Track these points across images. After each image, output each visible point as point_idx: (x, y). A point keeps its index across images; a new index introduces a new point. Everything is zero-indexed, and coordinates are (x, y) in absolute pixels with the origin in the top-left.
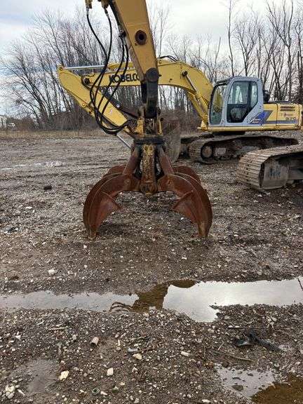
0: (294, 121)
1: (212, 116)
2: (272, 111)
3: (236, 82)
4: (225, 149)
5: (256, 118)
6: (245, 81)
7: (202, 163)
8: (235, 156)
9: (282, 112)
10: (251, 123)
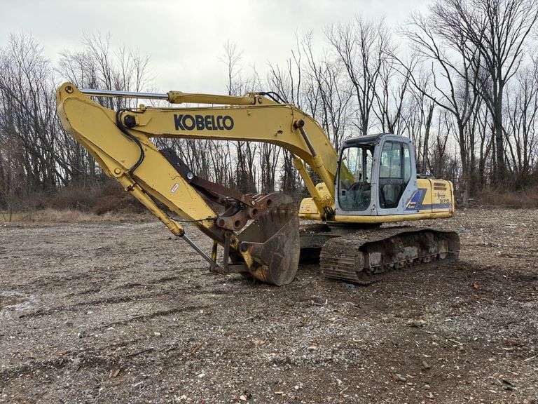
0: (447, 205)
1: (341, 197)
2: (426, 189)
3: (387, 141)
4: (379, 254)
5: (412, 201)
6: (397, 142)
7: (357, 285)
8: (392, 265)
9: (437, 191)
10: (407, 209)
